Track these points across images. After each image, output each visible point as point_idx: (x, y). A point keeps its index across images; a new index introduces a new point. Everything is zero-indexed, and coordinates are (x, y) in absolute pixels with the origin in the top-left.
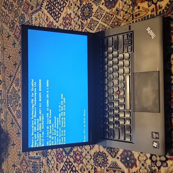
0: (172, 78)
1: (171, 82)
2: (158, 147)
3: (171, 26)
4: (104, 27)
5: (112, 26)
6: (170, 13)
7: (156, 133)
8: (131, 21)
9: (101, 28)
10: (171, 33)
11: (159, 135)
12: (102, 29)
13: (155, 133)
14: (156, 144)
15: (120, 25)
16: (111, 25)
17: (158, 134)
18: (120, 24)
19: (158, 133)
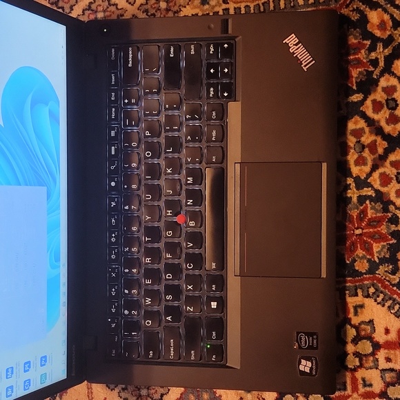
0: (348, 183)
1: (346, 194)
2: (314, 373)
3: (350, 43)
4: (113, 8)
5: (146, 11)
6: (347, 6)
7: (309, 334)
8: (220, 5)
9: (100, 9)
10: (348, 62)
11: (317, 339)
12: (107, 14)
13: (306, 334)
14: (309, 364)
15: (177, 12)
16: (142, 5)
17: (315, 337)
18: (176, 8)
19: (315, 334)
